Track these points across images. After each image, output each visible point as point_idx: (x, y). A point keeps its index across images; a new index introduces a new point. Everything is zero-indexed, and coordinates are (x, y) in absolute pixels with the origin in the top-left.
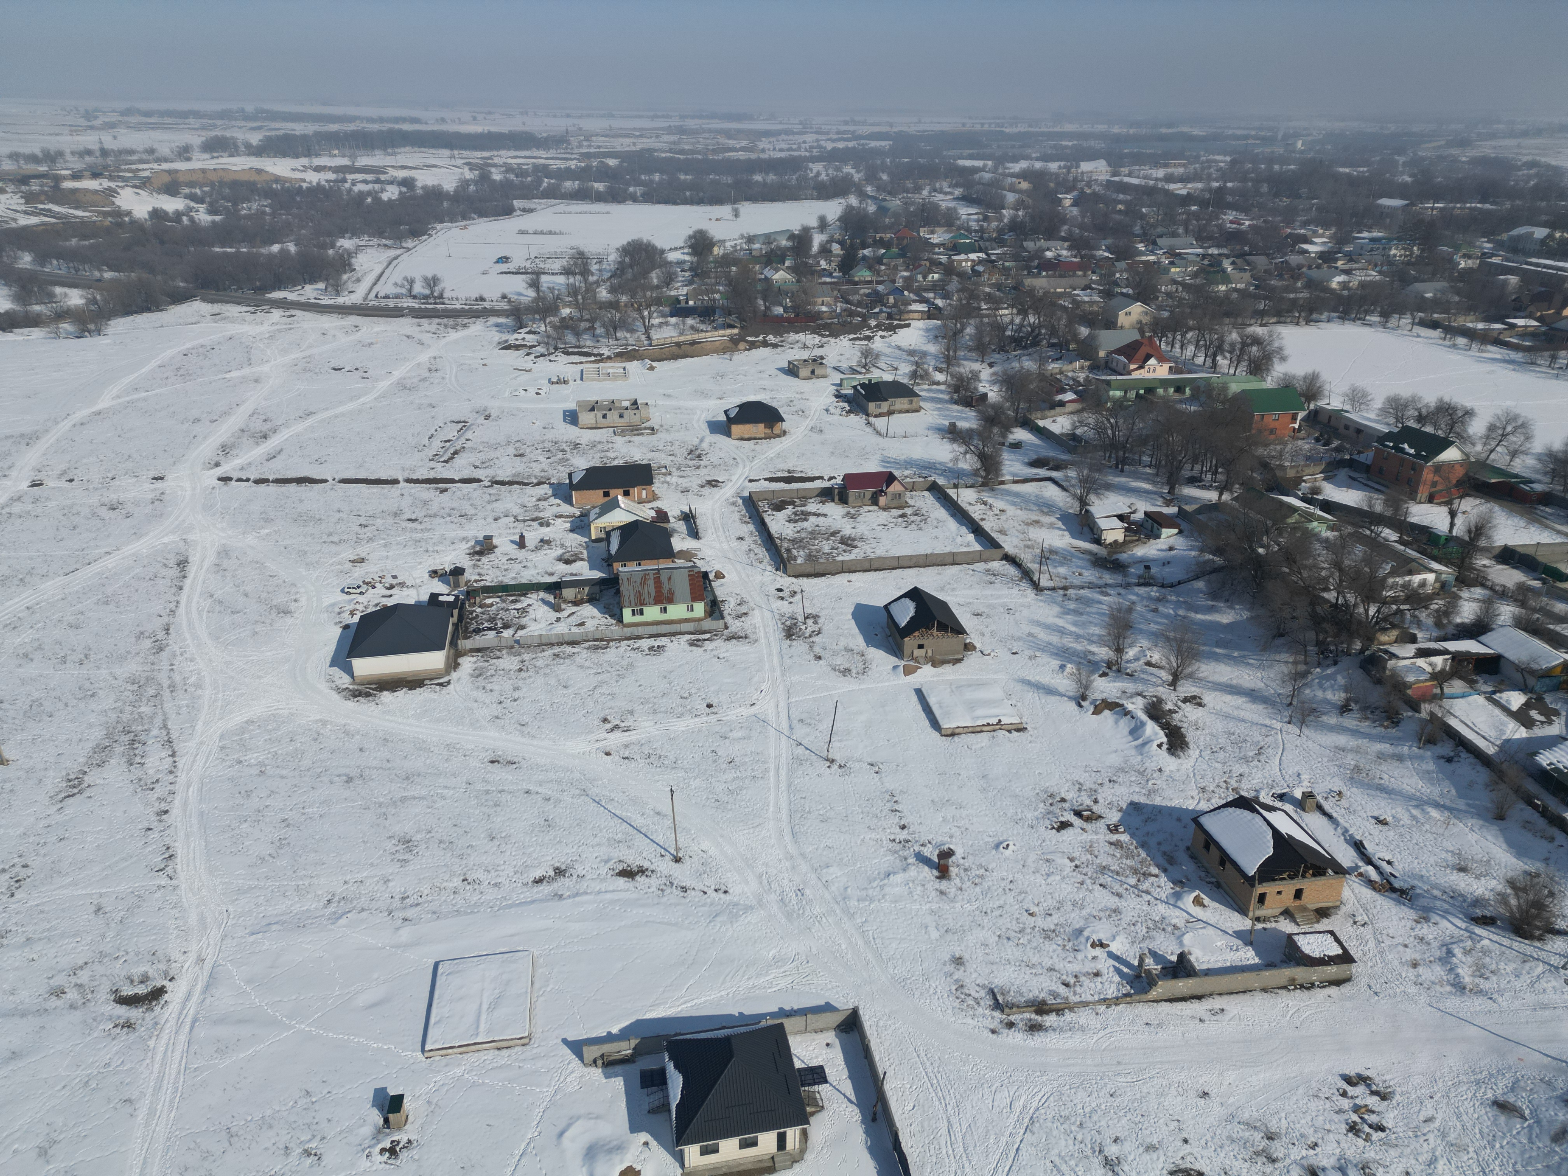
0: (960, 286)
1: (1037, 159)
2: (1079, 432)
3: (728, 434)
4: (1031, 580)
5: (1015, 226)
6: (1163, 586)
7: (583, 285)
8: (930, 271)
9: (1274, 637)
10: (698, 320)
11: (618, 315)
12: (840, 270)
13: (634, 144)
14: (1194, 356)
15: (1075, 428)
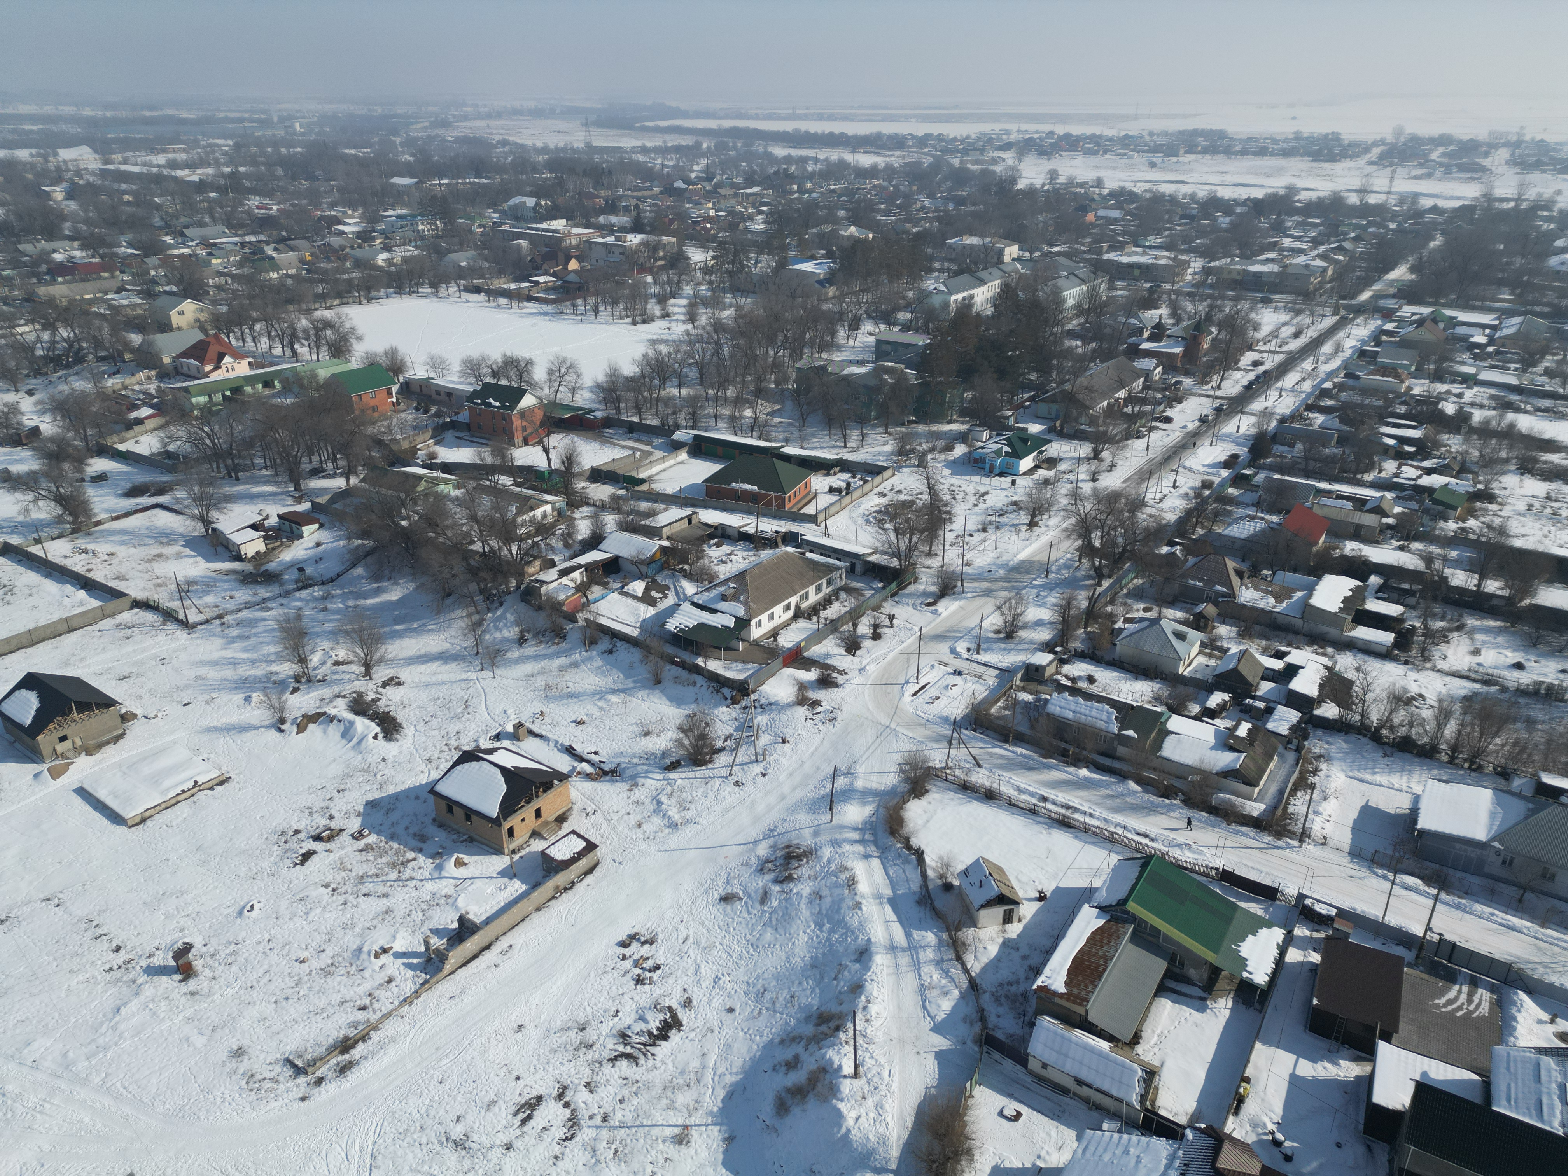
2: (172, 448)
4: (177, 620)
6: (323, 583)
9: (443, 599)
14: (271, 347)
15: (166, 445)
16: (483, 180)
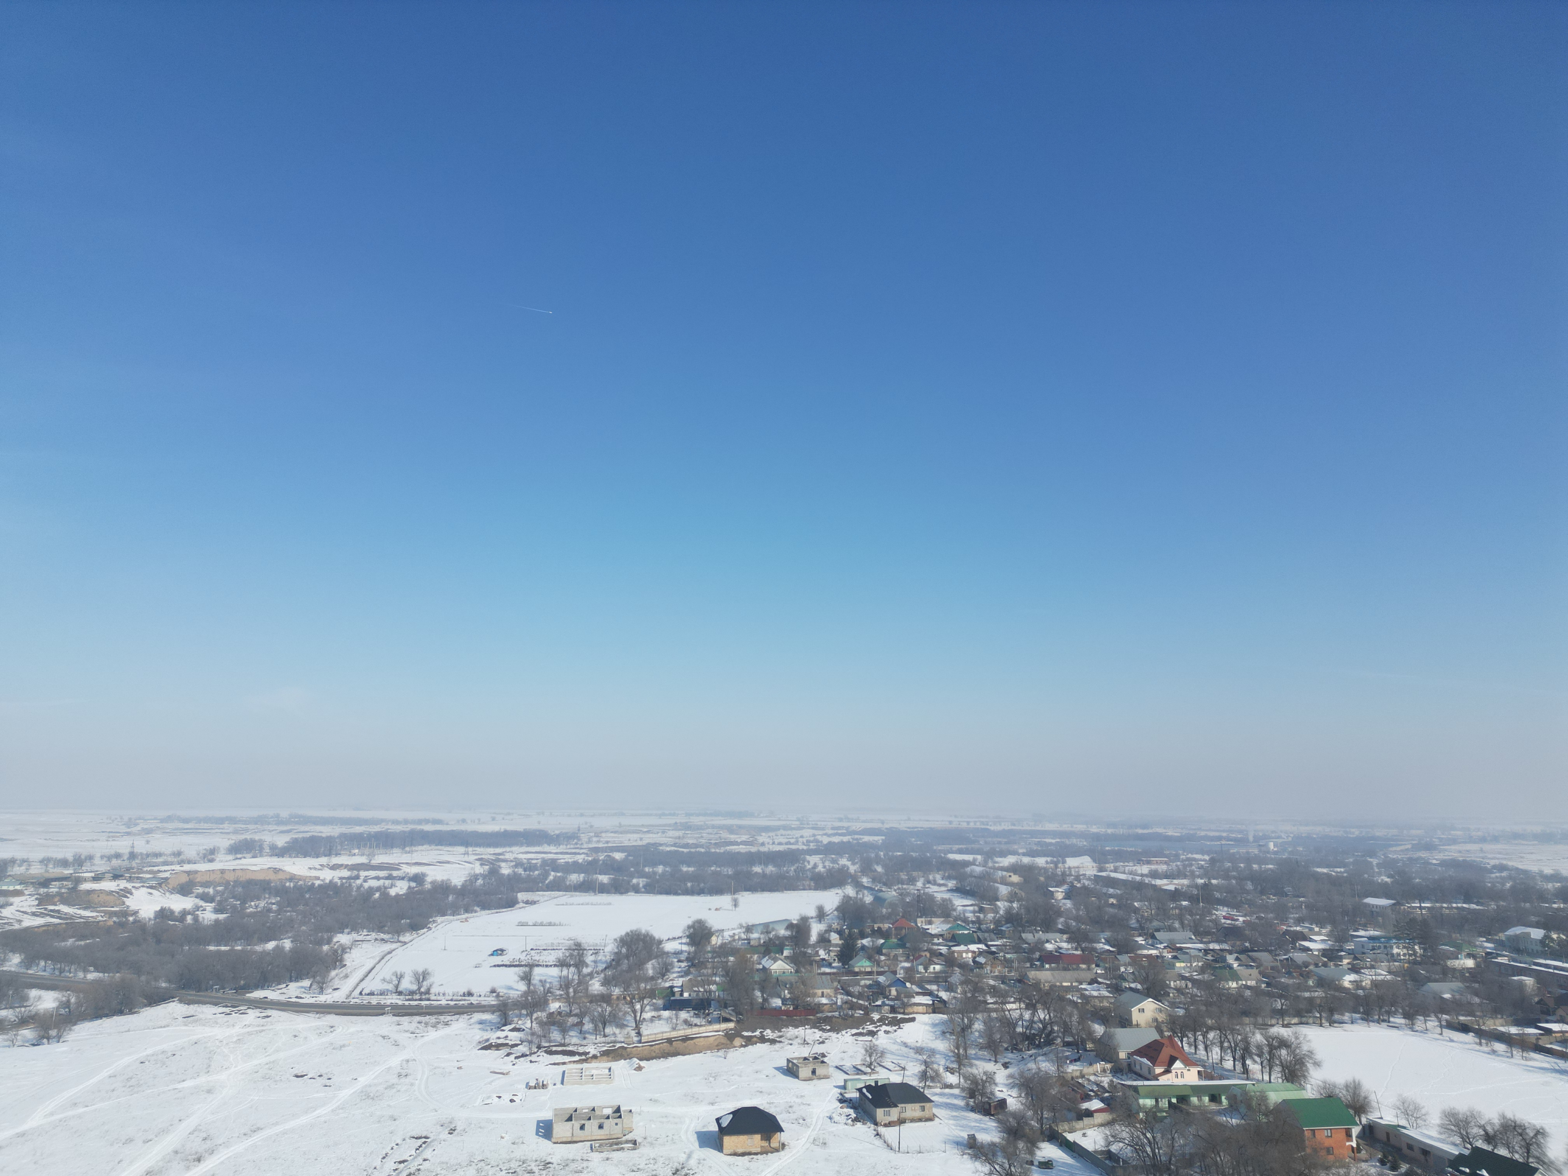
0: (963, 978)
1: (1024, 854)
2: (1114, 1148)
3: (719, 1148)
5: (1011, 918)
7: (576, 977)
8: (931, 962)
10: (692, 1013)
11: (609, 1009)
12: (840, 960)
13: (641, 839)
14: (1222, 1059)
15: (1109, 1144)
16: (1473, 906)
